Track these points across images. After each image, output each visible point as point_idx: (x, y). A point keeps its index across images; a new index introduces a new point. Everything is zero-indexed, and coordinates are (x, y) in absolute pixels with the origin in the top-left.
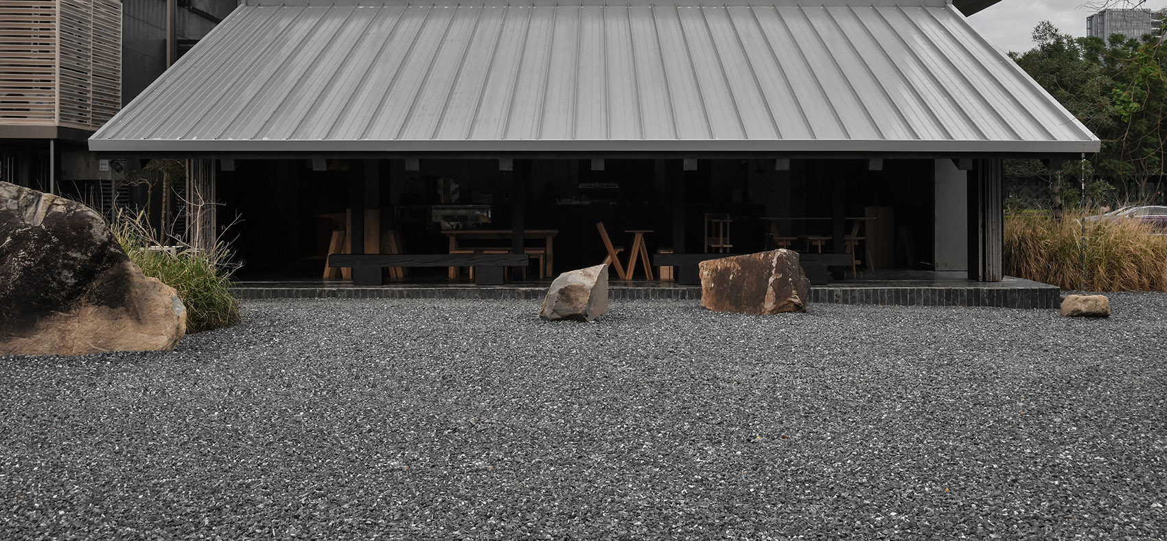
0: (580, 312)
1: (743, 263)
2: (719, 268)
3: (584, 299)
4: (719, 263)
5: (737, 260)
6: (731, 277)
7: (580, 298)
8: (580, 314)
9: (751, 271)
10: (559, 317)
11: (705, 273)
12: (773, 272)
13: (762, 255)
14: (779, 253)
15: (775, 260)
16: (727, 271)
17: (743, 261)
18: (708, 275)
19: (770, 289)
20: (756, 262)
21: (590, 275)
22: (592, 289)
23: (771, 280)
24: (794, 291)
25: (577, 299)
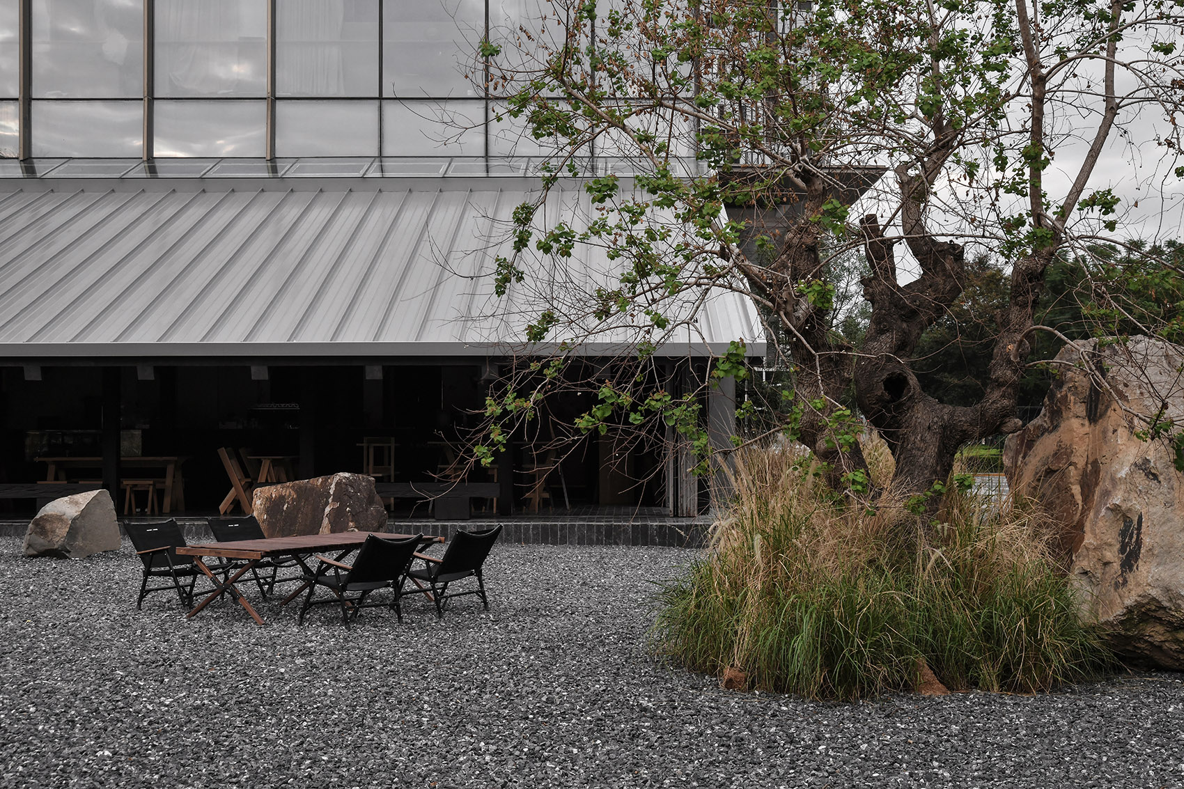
0: (56, 547)
1: (299, 491)
2: (274, 496)
3: (62, 531)
4: (273, 491)
5: (293, 486)
6: (285, 506)
7: (57, 530)
8: (56, 549)
9: (306, 500)
10: (35, 553)
11: (258, 502)
12: (330, 500)
13: (320, 480)
14: (338, 478)
15: (333, 486)
16: (281, 499)
17: (300, 487)
18: (261, 505)
19: (326, 521)
20: (313, 489)
21: (77, 503)
22: (74, 520)
23: (328, 510)
24: (351, 524)
25: (54, 532)
